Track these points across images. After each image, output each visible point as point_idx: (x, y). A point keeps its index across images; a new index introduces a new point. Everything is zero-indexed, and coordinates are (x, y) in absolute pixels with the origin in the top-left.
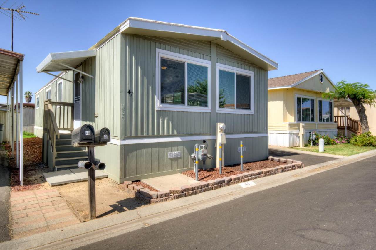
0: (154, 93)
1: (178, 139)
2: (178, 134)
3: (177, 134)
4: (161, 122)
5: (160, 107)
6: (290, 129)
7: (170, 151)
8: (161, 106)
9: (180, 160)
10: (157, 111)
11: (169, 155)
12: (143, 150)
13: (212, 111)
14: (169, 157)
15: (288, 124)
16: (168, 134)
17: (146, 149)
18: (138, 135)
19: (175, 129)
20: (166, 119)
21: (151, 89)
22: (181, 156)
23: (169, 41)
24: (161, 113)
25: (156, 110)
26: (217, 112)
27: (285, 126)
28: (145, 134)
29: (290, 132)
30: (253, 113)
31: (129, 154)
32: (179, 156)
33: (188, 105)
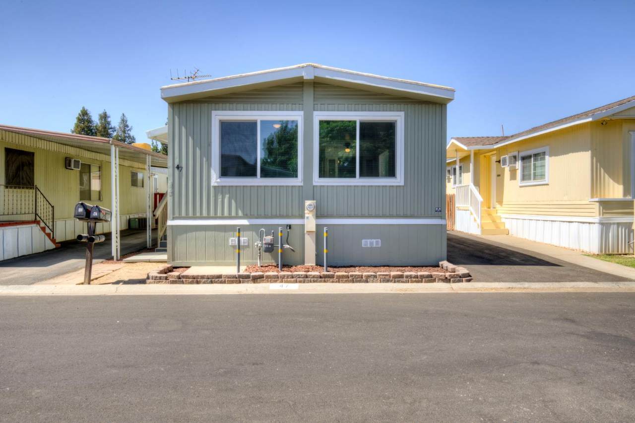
0: (209, 166)
1: (245, 222)
2: (244, 215)
3: (242, 215)
4: (220, 200)
5: (217, 182)
6: (603, 213)
7: (232, 237)
8: (219, 180)
9: (248, 249)
10: (215, 187)
11: (230, 241)
12: (194, 233)
13: (304, 184)
14: (230, 244)
15: (597, 202)
16: (229, 215)
17: (199, 232)
18: (189, 215)
19: (240, 209)
20: (227, 196)
21: (206, 161)
22: (249, 243)
23: (231, 98)
24: (219, 189)
25: (213, 186)
26: (314, 184)
27: (591, 206)
28: (198, 214)
29: (600, 220)
30: (402, 184)
31: (178, 237)
32: (246, 244)
33: (261, 177)
